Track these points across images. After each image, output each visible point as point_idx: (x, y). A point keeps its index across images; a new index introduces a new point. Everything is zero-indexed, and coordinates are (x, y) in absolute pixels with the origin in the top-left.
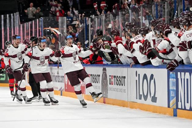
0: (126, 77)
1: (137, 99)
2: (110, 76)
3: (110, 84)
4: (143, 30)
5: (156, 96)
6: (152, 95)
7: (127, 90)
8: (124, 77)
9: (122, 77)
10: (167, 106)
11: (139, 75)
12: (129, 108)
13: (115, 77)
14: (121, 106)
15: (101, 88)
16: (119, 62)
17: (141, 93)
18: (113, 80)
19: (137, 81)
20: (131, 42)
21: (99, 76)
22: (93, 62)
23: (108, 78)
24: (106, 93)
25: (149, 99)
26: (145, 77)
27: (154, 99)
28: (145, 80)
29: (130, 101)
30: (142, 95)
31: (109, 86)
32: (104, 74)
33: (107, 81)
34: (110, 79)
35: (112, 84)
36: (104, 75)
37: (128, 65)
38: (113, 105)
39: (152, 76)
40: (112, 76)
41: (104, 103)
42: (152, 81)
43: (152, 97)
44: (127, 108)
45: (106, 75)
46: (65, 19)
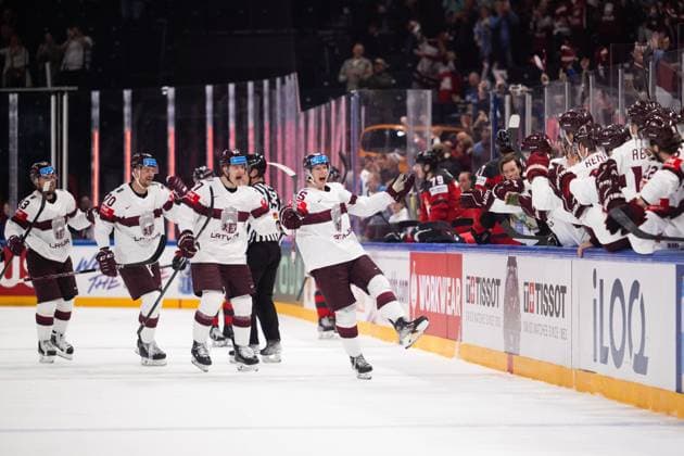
0: (568, 290)
1: (595, 360)
2: (526, 284)
3: (526, 310)
4: (610, 136)
5: (645, 355)
6: (636, 350)
7: (569, 332)
8: (563, 290)
9: (557, 287)
10: (674, 388)
11: (602, 281)
12: (572, 391)
13: (538, 287)
14: (552, 383)
15: (502, 324)
16: (552, 240)
17: (607, 343)
18: (533, 298)
19: (595, 301)
20: (563, 173)
21: (498, 282)
22: (484, 239)
23: (522, 289)
24: (515, 339)
25: (628, 361)
26: (618, 288)
27: (641, 365)
28: (618, 300)
29: (577, 367)
30: (607, 349)
31: (524, 316)
32: (511, 276)
33: (518, 300)
34: (526, 295)
35: (532, 311)
36: (510, 281)
37: (572, 250)
38: (534, 378)
39: (636, 285)
40: (532, 284)
41: (511, 371)
42: (637, 303)
43: (636, 355)
44: (569, 390)
45: (515, 281)
46: (426, 96)
